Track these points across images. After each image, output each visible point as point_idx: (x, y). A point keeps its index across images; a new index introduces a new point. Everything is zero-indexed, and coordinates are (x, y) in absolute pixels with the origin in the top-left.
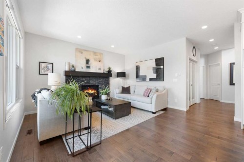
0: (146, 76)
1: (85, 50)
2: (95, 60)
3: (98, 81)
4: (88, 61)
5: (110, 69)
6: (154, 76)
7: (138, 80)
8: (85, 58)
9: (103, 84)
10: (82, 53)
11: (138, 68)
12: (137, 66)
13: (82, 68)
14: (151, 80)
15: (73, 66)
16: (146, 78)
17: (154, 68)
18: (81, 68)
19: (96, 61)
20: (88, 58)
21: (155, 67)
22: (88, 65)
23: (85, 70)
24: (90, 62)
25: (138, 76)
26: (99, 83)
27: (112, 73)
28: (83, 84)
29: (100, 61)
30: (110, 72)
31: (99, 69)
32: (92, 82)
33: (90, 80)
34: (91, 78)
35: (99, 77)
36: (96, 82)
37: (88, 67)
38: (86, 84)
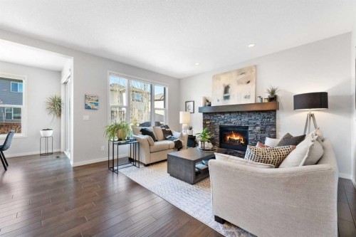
1: (224, 74)
2: (239, 83)
3: (246, 119)
4: (226, 89)
5: (273, 92)
8: (224, 85)
9: (257, 125)
10: (219, 79)
13: (218, 101)
15: (208, 101)
18: (216, 101)
19: (242, 83)
20: (226, 84)
22: (226, 95)
23: (222, 103)
24: (230, 90)
26: (248, 123)
27: (278, 100)
28: (222, 123)
29: (249, 82)
30: (273, 98)
31: (245, 97)
32: (234, 121)
33: (231, 118)
34: (232, 115)
35: (249, 112)
36: (243, 120)
37: (227, 98)
38: (226, 125)
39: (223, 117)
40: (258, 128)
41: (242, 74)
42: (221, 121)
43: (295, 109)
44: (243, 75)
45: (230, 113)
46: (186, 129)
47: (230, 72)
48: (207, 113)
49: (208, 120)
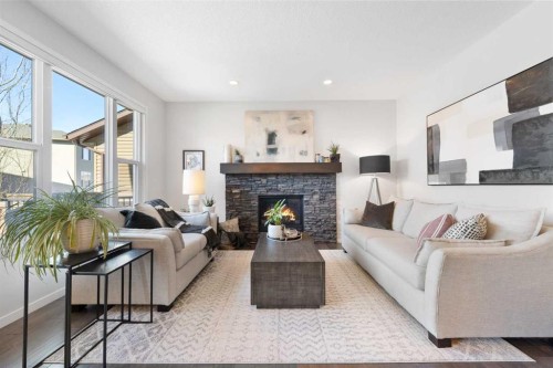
0: (463, 164)
1: (266, 112)
2: (291, 131)
3: (301, 185)
4: (271, 137)
5: (335, 150)
6: (505, 160)
7: (435, 179)
8: (266, 130)
9: (315, 193)
10: (258, 119)
11: (433, 135)
12: (429, 129)
13: (258, 155)
14: (486, 178)
15: (238, 153)
16: (463, 174)
17: (498, 126)
18: (255, 154)
19: (295, 132)
20: (271, 129)
21: (505, 121)
22: (272, 146)
23: (264, 158)
24: (277, 139)
25: (432, 167)
26: (303, 190)
27: (341, 160)
28: (262, 191)
29: (304, 132)
30: (335, 158)
31: (301, 154)
32: (284, 187)
33: (279, 183)
34: (280, 179)
35: (304, 174)
36: (296, 187)
37: (273, 151)
38: (270, 193)
39: (264, 181)
40: (316, 197)
41: (295, 118)
42: (262, 188)
43: (361, 172)
44: (296, 121)
45: (277, 175)
46: (196, 205)
47: (277, 112)
48: (234, 175)
49: (237, 187)
